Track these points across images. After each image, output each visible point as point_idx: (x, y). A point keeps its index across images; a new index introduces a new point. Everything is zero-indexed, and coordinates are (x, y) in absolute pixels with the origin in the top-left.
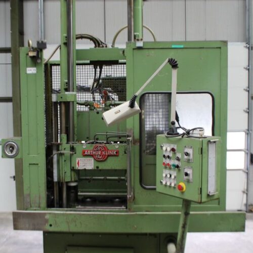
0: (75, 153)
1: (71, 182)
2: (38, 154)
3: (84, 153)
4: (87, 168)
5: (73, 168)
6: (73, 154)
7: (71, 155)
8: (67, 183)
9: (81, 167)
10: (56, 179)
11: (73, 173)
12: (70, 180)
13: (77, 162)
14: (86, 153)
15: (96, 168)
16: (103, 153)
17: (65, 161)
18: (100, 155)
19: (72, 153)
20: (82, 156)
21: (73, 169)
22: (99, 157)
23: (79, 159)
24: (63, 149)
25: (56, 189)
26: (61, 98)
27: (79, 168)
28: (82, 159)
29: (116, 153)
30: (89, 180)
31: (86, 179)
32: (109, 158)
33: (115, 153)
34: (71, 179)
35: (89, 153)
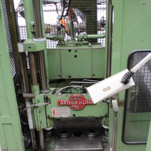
0: (50, 103)
2: (11, 115)
3: (60, 103)
4: (63, 117)
5: (49, 116)
6: (47, 105)
9: (57, 116)
10: (31, 127)
11: (48, 120)
12: (46, 127)
13: (52, 111)
14: (62, 103)
15: (72, 116)
16: (80, 103)
17: (40, 112)
18: (77, 105)
19: (46, 103)
20: (57, 106)
22: (75, 107)
23: (55, 108)
24: (37, 102)
25: (33, 135)
26: (30, 47)
27: (55, 117)
28: (57, 108)
32: (86, 106)
34: (47, 125)
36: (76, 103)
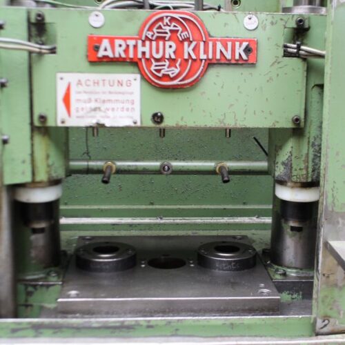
0: (53, 51)
1: (34, 184)
3: (97, 49)
4: (109, 123)
5: (43, 118)
6: (40, 54)
7: (33, 59)
8: (14, 188)
9: (79, 117)
12: (27, 178)
13: (61, 94)
14: (105, 50)
15: (149, 123)
16: (188, 50)
18: (172, 61)
19: (34, 47)
21: (41, 128)
22: (165, 70)
23: (73, 78)
27: (72, 122)
28: (83, 77)
29: (248, 50)
30: (105, 176)
31: (89, 171)
32: (213, 72)
33: (240, 50)
34: (33, 174)
35: (119, 52)
36: (170, 52)
